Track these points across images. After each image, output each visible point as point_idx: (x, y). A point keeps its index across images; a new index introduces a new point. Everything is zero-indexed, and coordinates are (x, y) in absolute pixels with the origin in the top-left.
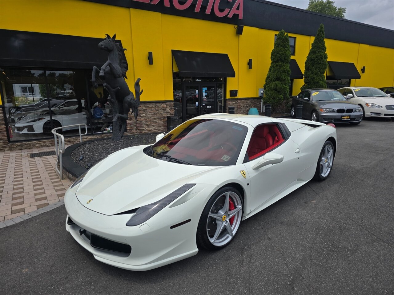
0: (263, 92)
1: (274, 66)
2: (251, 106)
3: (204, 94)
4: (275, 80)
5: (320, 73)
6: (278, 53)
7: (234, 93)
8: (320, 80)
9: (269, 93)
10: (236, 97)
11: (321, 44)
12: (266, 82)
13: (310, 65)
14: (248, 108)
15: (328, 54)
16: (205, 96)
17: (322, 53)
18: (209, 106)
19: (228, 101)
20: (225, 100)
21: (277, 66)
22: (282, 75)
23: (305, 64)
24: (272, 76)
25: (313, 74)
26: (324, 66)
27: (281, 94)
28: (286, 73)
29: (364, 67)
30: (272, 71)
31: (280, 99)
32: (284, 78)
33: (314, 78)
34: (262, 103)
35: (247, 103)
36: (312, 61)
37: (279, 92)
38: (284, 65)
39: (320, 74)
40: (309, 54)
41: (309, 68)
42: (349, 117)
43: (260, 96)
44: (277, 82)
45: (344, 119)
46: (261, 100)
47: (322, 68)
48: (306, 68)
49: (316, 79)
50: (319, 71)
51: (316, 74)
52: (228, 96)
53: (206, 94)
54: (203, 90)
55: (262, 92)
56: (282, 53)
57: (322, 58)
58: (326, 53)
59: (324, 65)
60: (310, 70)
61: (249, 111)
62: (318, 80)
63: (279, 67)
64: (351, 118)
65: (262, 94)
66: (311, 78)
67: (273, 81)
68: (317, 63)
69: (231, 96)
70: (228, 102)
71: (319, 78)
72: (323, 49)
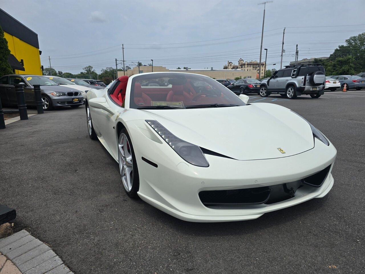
5: (5, 58)
8: (7, 67)
17: (2, 36)
29: (22, 60)
39: (5, 60)
42: (77, 100)
45: (75, 102)
47: (5, 54)
49: (3, 65)
50: (3, 57)
59: (7, 50)
62: (5, 67)
64: (79, 100)
71: (5, 65)
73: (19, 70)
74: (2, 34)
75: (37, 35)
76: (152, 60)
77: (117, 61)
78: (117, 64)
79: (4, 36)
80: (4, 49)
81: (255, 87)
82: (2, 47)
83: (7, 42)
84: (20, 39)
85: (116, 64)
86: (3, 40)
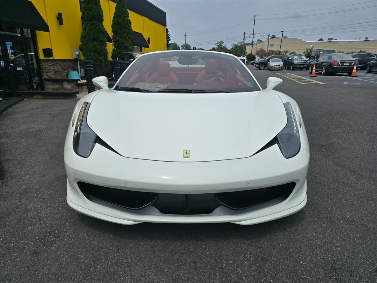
0: (79, 53)
1: (89, 25)
2: (69, 69)
3: (10, 51)
4: (92, 40)
6: (90, 11)
7: (48, 52)
8: (129, 45)
9: (88, 54)
10: (51, 58)
11: (124, 9)
12: (82, 42)
13: (117, 28)
14: (66, 72)
15: (131, 20)
16: (12, 53)
17: (127, 17)
18: (20, 68)
19: (42, 62)
20: (38, 60)
21: (92, 25)
22: (99, 35)
23: (112, 28)
24: (88, 35)
25: (122, 38)
26: (130, 31)
27: (101, 56)
28: (102, 33)
29: (149, 38)
30: (87, 30)
31: (102, 61)
32: (101, 38)
33: (124, 43)
34: (79, 66)
35: (64, 65)
36: (119, 25)
37: (98, 54)
38: (99, 25)
40: (114, 18)
41: (117, 31)
43: (76, 59)
44: (95, 43)
46: (77, 63)
47: (129, 33)
48: (113, 32)
49: (126, 44)
50: (127, 36)
51: (125, 39)
52: (41, 56)
53: (13, 51)
54: (7, 46)
55: (77, 53)
56: (95, 11)
57: (127, 23)
58: (129, 18)
60: (118, 34)
61: (68, 74)
62: (127, 45)
63: (93, 26)
65: (78, 55)
66: (121, 43)
67: (91, 41)
68: (124, 28)
69: (45, 56)
70: (43, 64)
71: (128, 43)
72: (127, 14)
73: (145, 48)
74: (127, 16)
75: (165, 14)
76: (283, 32)
77: (245, 35)
78: (245, 37)
79: (128, 18)
80: (127, 29)
81: (340, 64)
82: (126, 27)
83: (130, 23)
84: (150, 19)
85: (243, 38)
86: (127, 21)
